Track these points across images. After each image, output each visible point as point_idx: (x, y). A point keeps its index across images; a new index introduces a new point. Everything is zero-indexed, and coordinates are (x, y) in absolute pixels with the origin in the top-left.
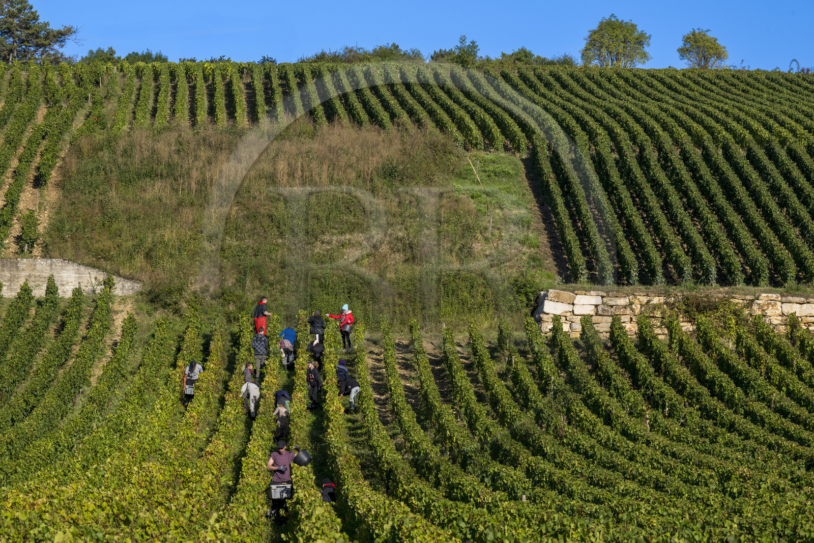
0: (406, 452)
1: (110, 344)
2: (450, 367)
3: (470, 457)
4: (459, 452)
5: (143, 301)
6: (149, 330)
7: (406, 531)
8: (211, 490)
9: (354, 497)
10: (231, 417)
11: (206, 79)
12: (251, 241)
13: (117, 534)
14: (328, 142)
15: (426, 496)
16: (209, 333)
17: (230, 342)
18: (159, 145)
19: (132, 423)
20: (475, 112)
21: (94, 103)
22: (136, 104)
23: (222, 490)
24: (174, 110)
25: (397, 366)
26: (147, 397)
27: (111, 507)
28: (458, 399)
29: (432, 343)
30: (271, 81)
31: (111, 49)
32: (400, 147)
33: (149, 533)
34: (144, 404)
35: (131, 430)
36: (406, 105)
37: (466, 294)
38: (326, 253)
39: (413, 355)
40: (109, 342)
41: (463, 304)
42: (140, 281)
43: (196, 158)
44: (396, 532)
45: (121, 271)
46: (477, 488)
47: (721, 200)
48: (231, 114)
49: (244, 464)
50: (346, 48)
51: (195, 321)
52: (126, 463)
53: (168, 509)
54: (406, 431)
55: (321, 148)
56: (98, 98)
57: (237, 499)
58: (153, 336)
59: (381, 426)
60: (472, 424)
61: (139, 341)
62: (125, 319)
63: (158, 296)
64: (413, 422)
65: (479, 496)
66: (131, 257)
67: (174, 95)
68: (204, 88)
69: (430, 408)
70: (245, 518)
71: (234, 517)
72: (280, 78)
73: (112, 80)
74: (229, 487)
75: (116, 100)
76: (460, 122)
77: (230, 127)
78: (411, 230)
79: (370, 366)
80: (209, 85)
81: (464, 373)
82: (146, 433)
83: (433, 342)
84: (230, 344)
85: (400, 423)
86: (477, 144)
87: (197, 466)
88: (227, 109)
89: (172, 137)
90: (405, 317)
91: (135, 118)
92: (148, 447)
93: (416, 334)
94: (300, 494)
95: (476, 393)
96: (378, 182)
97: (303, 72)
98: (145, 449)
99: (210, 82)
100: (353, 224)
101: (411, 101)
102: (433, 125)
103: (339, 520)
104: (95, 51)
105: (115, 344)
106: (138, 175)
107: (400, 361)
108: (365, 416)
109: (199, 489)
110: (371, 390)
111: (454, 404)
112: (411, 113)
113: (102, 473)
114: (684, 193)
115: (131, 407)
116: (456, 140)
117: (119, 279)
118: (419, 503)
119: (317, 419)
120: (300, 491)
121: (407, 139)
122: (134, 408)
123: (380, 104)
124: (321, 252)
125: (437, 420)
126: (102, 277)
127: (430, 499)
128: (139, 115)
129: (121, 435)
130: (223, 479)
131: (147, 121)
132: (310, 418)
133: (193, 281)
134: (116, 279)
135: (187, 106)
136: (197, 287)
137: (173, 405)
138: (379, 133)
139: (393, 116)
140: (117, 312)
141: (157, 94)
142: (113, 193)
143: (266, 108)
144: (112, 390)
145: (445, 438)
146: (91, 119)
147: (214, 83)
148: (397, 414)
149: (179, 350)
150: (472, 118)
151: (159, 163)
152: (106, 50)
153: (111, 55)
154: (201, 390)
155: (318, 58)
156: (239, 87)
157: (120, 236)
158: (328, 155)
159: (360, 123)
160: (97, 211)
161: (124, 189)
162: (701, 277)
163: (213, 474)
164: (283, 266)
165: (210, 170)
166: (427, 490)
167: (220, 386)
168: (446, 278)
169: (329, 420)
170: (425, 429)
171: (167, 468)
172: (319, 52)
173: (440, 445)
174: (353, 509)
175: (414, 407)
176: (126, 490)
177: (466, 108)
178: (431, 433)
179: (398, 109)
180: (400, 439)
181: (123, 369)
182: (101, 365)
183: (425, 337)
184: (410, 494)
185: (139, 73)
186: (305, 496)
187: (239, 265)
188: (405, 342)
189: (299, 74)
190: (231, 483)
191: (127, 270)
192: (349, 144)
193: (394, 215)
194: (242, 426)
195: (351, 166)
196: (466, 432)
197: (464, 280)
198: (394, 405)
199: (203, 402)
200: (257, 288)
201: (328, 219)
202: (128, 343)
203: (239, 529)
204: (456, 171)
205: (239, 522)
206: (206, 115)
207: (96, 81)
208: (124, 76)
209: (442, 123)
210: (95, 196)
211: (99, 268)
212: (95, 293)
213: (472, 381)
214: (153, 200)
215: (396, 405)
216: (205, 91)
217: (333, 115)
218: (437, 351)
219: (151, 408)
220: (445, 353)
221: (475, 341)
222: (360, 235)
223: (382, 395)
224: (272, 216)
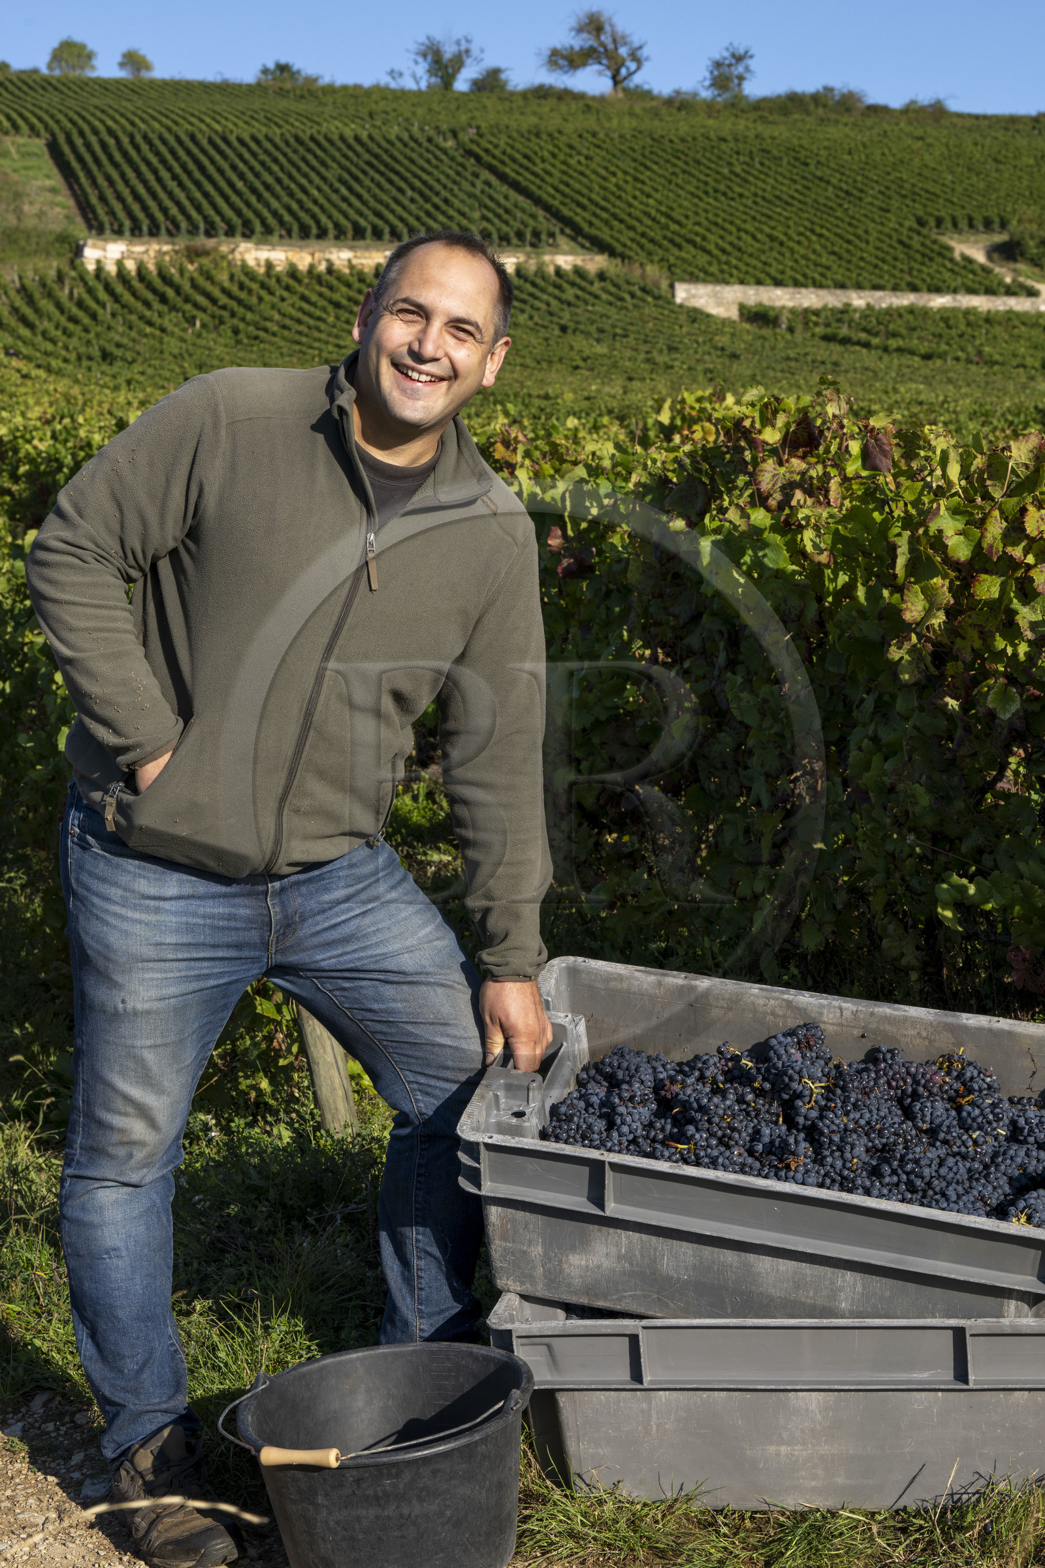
47: (198, 175)
114: (169, 169)
162: (193, 231)
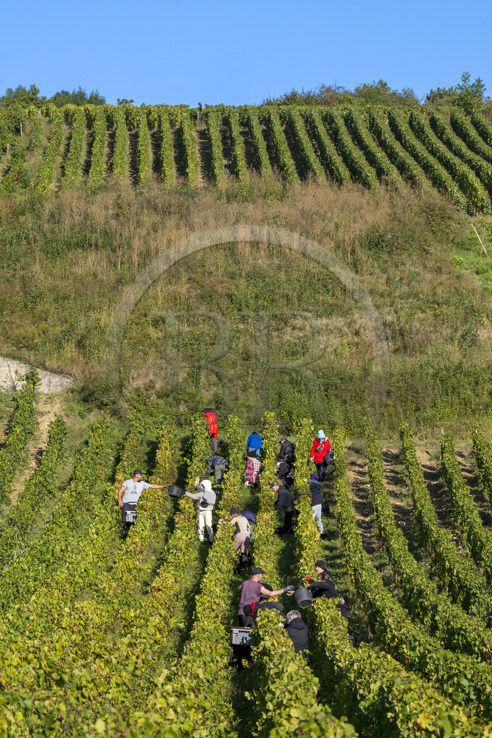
0: (395, 587)
1: (35, 453)
2: (449, 482)
3: (474, 594)
4: (461, 587)
5: (74, 400)
6: (81, 436)
7: (397, 693)
8: (159, 636)
9: (333, 646)
10: (182, 545)
11: (150, 125)
12: (206, 327)
13: (48, 698)
14: (300, 205)
15: (420, 645)
16: (154, 440)
17: (181, 450)
18: (93, 208)
19: (62, 550)
20: (480, 167)
21: (14, 156)
22: (65, 157)
23: (171, 634)
24: (112, 164)
25: (384, 481)
26: (79, 518)
27: (39, 659)
28: (459, 521)
29: (427, 452)
30: (230, 128)
31: (33, 87)
32: (389, 211)
33: (86, 695)
34: (76, 527)
35: (60, 559)
36: (396, 159)
37: (469, 392)
38: (298, 341)
39: (404, 467)
40: (33, 451)
41: (466, 404)
42: (71, 375)
43: (139, 224)
44: (385, 695)
45: (47, 364)
46: (483, 635)
48: (182, 170)
49: (198, 604)
50: (323, 87)
51: (138, 425)
52: (55, 602)
53: (108, 662)
54: (396, 562)
55: (293, 211)
56: (19, 149)
57: (191, 650)
58: (87, 443)
59: (366, 555)
60: (477, 553)
61: (69, 449)
62: (52, 423)
63: (93, 393)
64: (405, 550)
65: (485, 645)
66: (60, 346)
67: (112, 146)
68: (149, 137)
69: (425, 534)
70: (201, 676)
71: (189, 674)
72: (242, 124)
73: (36, 129)
74: (180, 630)
75: (41, 151)
76: (463, 179)
77: (180, 186)
78: (403, 313)
79: (351, 480)
80: (154, 133)
81: (467, 489)
82: (78, 563)
83: (429, 451)
84: (181, 453)
85: (389, 551)
86: (483, 207)
87: (142, 606)
88: (176, 163)
89: (110, 198)
90: (396, 420)
91: (63, 175)
92: (80, 580)
93: (407, 442)
94: (267, 642)
95: (482, 515)
96: (362, 254)
97: (269, 117)
98: (77, 583)
99: (155, 130)
100: (330, 306)
101: (402, 154)
102: (430, 183)
103: (316, 680)
104: (14, 90)
105: (40, 453)
106: (69, 246)
107: (388, 474)
108: (345, 543)
109: (144, 635)
110: (352, 510)
111: (455, 528)
112: (402, 168)
113: (26, 615)
115: (59, 531)
116: (457, 202)
117: (45, 373)
118: (412, 653)
119: (287, 545)
120: (267, 638)
121: (398, 201)
122: (64, 532)
123: (364, 158)
124: (292, 339)
125: (434, 548)
126: (24, 370)
127: (425, 649)
128: (69, 171)
129: (47, 566)
130: (172, 621)
131: (79, 178)
132: (279, 544)
133: (135, 376)
134: (41, 373)
135: (127, 159)
136: (139, 383)
137: (111, 528)
138: (363, 193)
139: (380, 172)
140: (42, 414)
141: (90, 145)
142: (36, 268)
143: (225, 162)
144: (36, 509)
145: (444, 570)
146: (10, 175)
147: (160, 131)
148: (385, 540)
149: (118, 460)
150: (478, 175)
151: (93, 230)
152: (28, 89)
153: (34, 94)
154: (145, 510)
155: (287, 99)
156: (191, 136)
157: (45, 320)
158: (300, 220)
159: (340, 181)
160: (17, 289)
161: (51, 262)
163: (161, 616)
164: (247, 357)
165: (155, 239)
166: (422, 638)
167: (169, 505)
168: (445, 372)
169: (302, 548)
170: (418, 558)
171: (105, 608)
172: (289, 92)
173: (437, 578)
174: (332, 660)
175: (406, 532)
176: (55, 637)
177: (469, 162)
178: (426, 564)
179: (386, 163)
180: (388, 571)
181: (50, 484)
182: (23, 479)
183: (419, 445)
184: (401, 642)
185: (69, 118)
186: (273, 645)
187: (192, 356)
188: (395, 451)
189: (264, 119)
190: (182, 626)
191: (54, 362)
192: (326, 207)
193: (382, 296)
194: (195, 554)
195: (328, 234)
196: (469, 563)
197: (467, 374)
198: (381, 529)
199: (148, 525)
200: (214, 384)
201: (300, 299)
202: (56, 451)
203: (195, 690)
204: (458, 240)
205: (195, 681)
206: (151, 171)
207: (16, 128)
208: (50, 122)
209: (440, 181)
210: (15, 270)
211: (20, 359)
212: (15, 390)
213: (476, 500)
214: (86, 276)
215: (384, 529)
216: (150, 141)
217: (306, 171)
218: (433, 463)
219: (84, 532)
220: (443, 464)
221: (480, 450)
222: (340, 319)
223: (366, 516)
224: (231, 296)
